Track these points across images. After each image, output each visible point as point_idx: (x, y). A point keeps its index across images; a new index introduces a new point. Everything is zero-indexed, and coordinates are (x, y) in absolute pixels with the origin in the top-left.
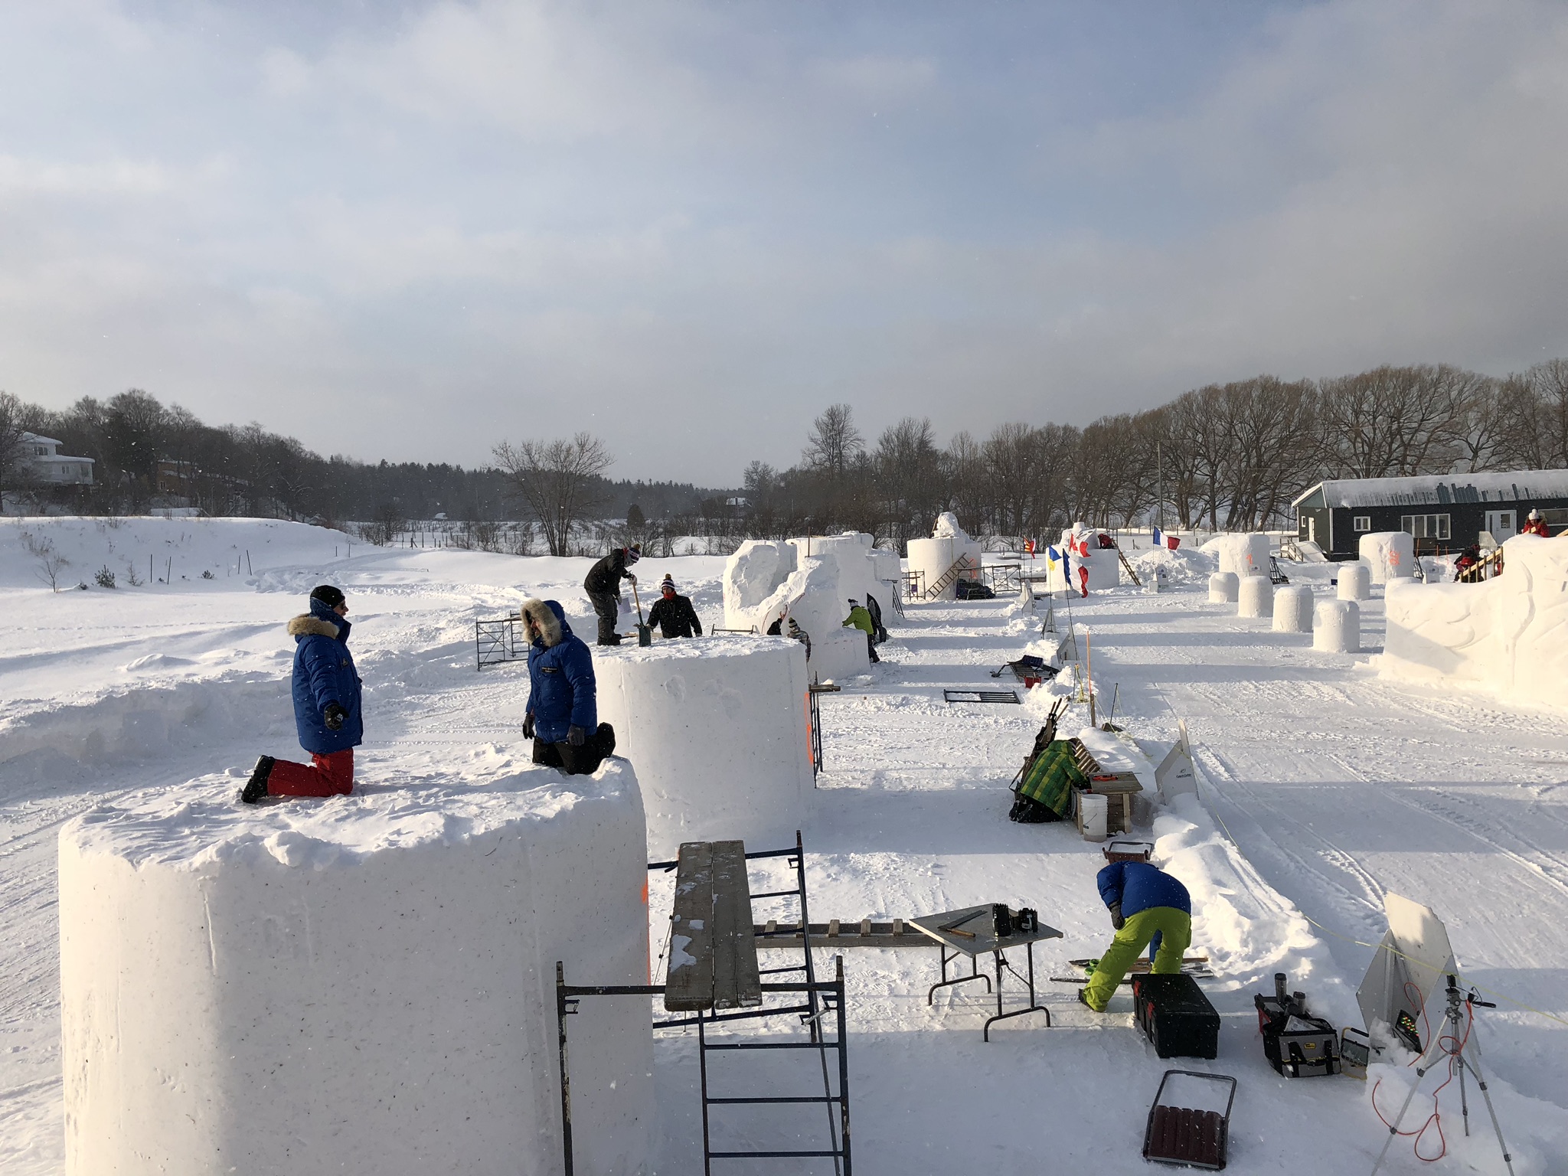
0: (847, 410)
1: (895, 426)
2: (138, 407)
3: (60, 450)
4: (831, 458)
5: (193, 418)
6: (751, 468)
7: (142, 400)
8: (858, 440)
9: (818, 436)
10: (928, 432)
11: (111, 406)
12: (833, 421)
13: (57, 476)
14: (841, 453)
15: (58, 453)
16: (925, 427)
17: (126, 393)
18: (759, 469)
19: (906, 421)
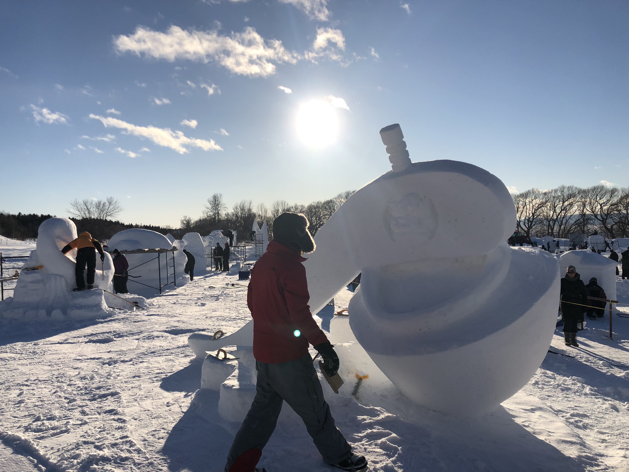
0: (221, 195)
1: (239, 203)
4: (214, 214)
6: (183, 219)
8: (225, 208)
9: (210, 206)
12: (215, 200)
14: (218, 212)
16: (250, 203)
18: (187, 219)
19: (243, 201)
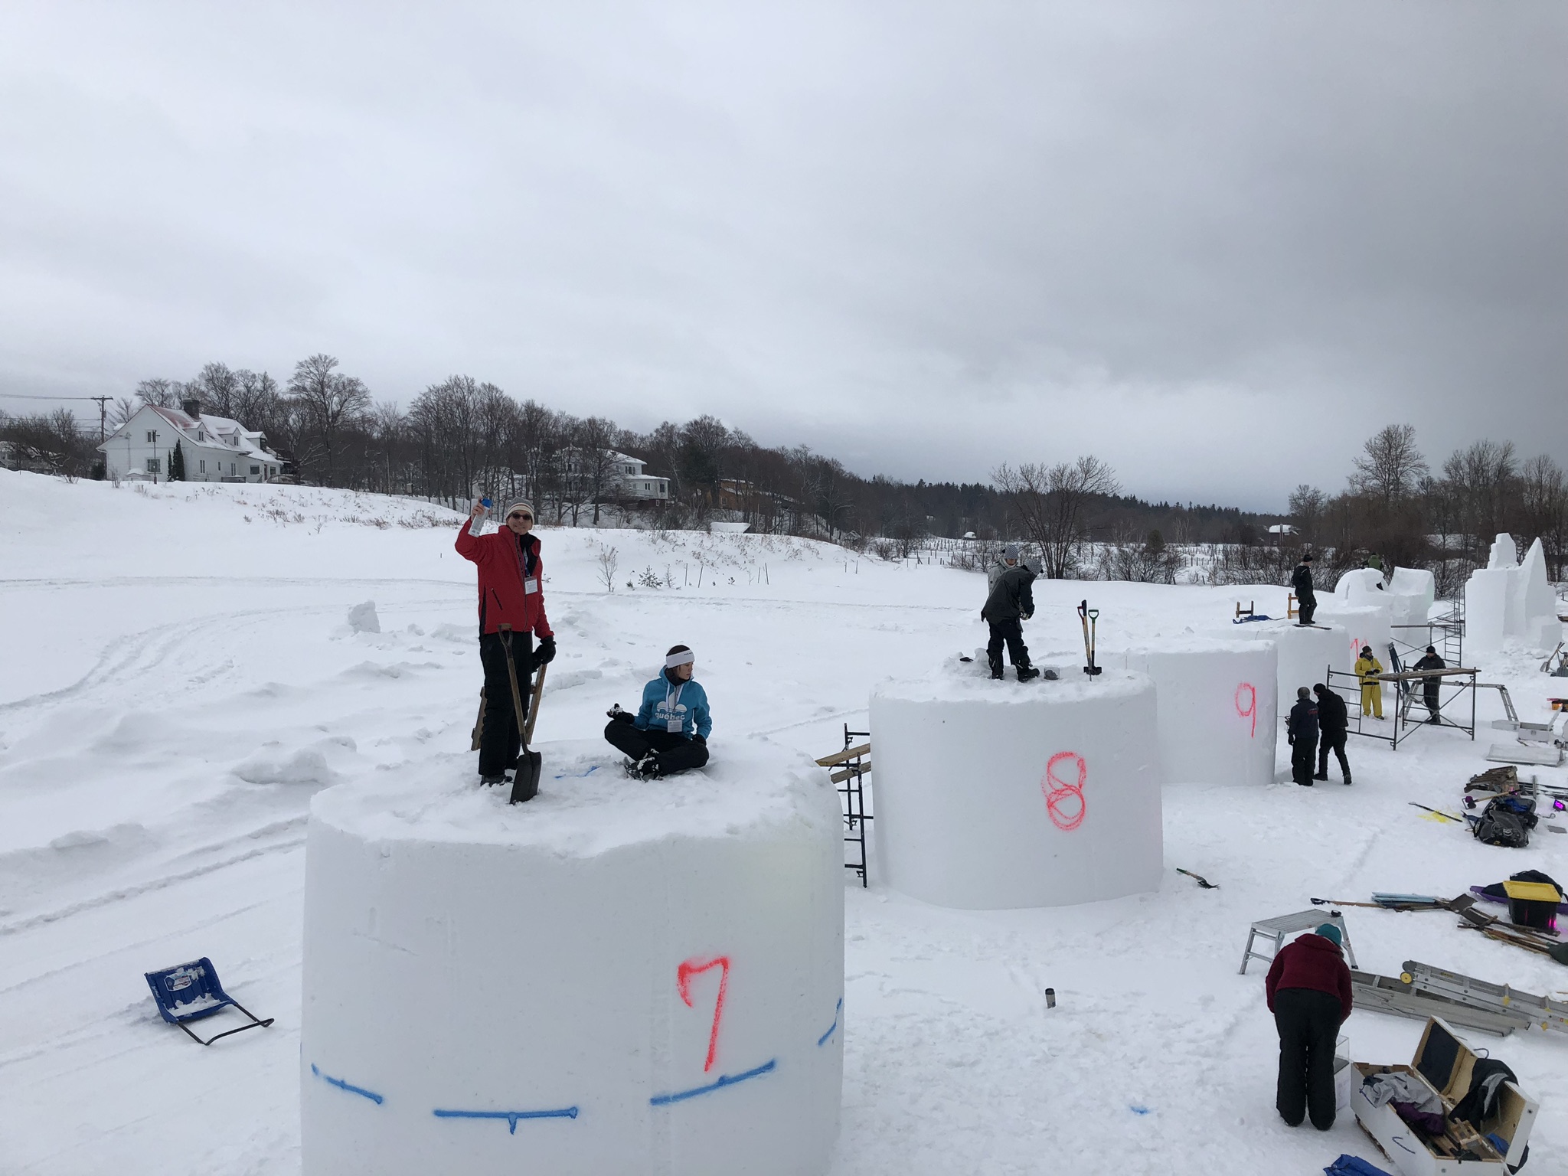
0: (1409, 430)
1: (1466, 451)
2: (706, 432)
3: (645, 470)
4: (1386, 485)
5: (751, 442)
6: (1297, 493)
7: (710, 425)
8: (1420, 466)
9: (1371, 462)
10: (1509, 458)
11: (686, 432)
12: (1390, 445)
13: (641, 492)
14: (1398, 479)
15: (643, 473)
16: (1507, 453)
17: (698, 418)
18: (1308, 496)
19: (1480, 446)
